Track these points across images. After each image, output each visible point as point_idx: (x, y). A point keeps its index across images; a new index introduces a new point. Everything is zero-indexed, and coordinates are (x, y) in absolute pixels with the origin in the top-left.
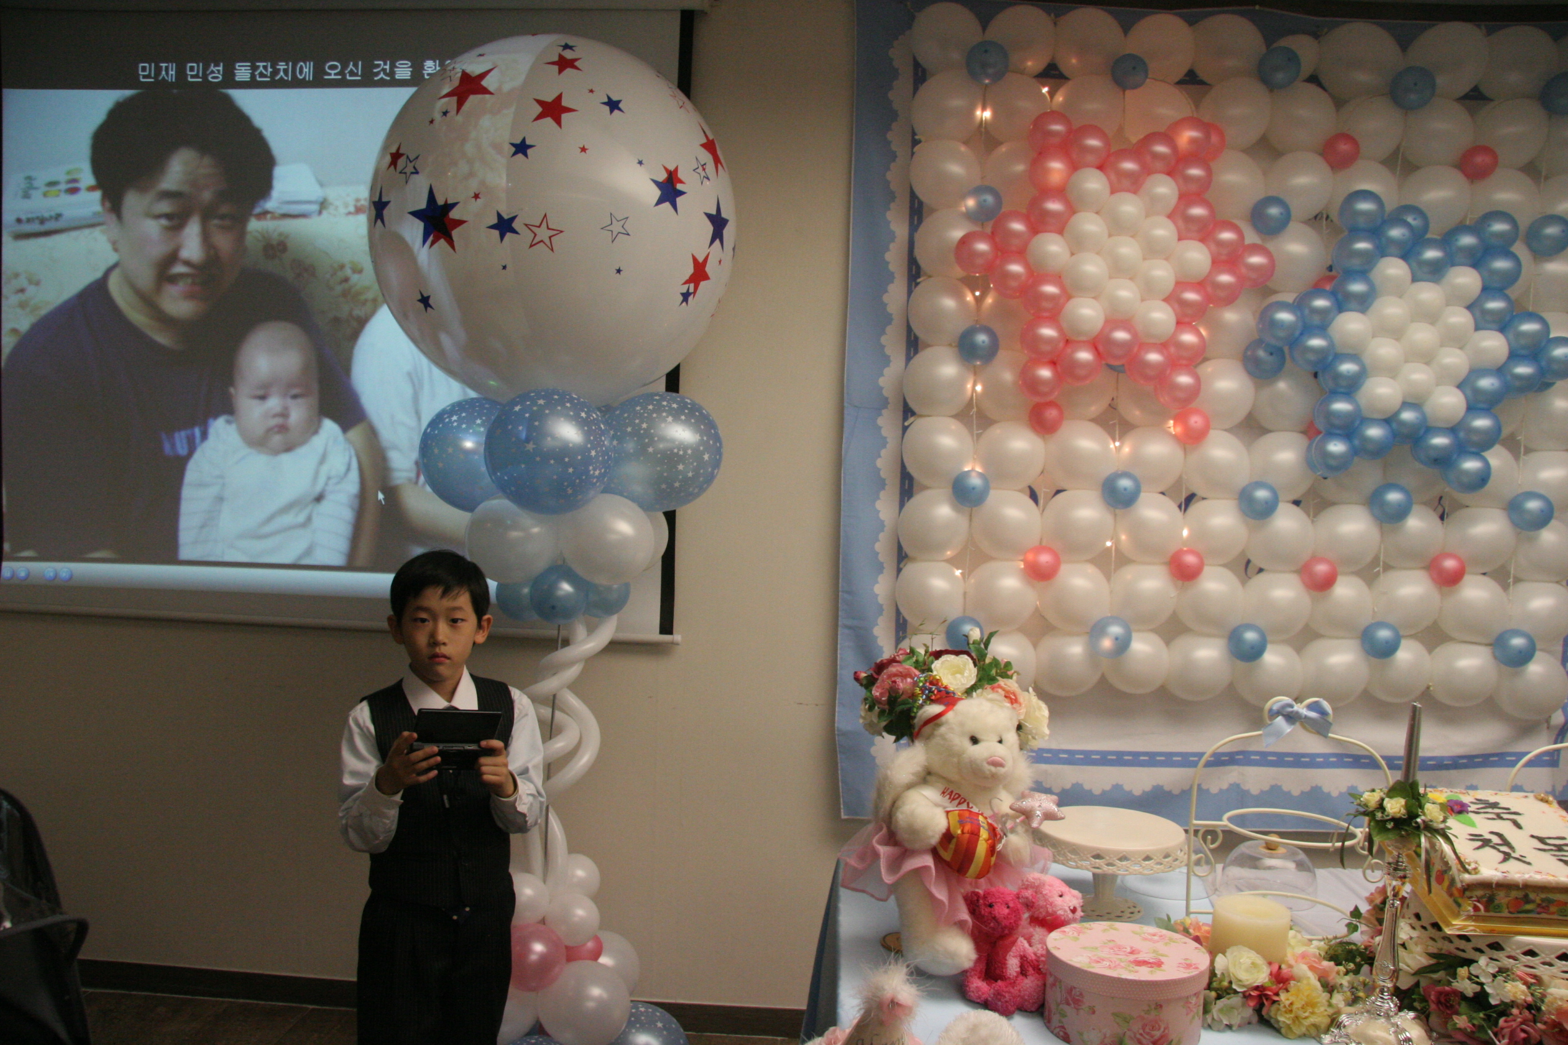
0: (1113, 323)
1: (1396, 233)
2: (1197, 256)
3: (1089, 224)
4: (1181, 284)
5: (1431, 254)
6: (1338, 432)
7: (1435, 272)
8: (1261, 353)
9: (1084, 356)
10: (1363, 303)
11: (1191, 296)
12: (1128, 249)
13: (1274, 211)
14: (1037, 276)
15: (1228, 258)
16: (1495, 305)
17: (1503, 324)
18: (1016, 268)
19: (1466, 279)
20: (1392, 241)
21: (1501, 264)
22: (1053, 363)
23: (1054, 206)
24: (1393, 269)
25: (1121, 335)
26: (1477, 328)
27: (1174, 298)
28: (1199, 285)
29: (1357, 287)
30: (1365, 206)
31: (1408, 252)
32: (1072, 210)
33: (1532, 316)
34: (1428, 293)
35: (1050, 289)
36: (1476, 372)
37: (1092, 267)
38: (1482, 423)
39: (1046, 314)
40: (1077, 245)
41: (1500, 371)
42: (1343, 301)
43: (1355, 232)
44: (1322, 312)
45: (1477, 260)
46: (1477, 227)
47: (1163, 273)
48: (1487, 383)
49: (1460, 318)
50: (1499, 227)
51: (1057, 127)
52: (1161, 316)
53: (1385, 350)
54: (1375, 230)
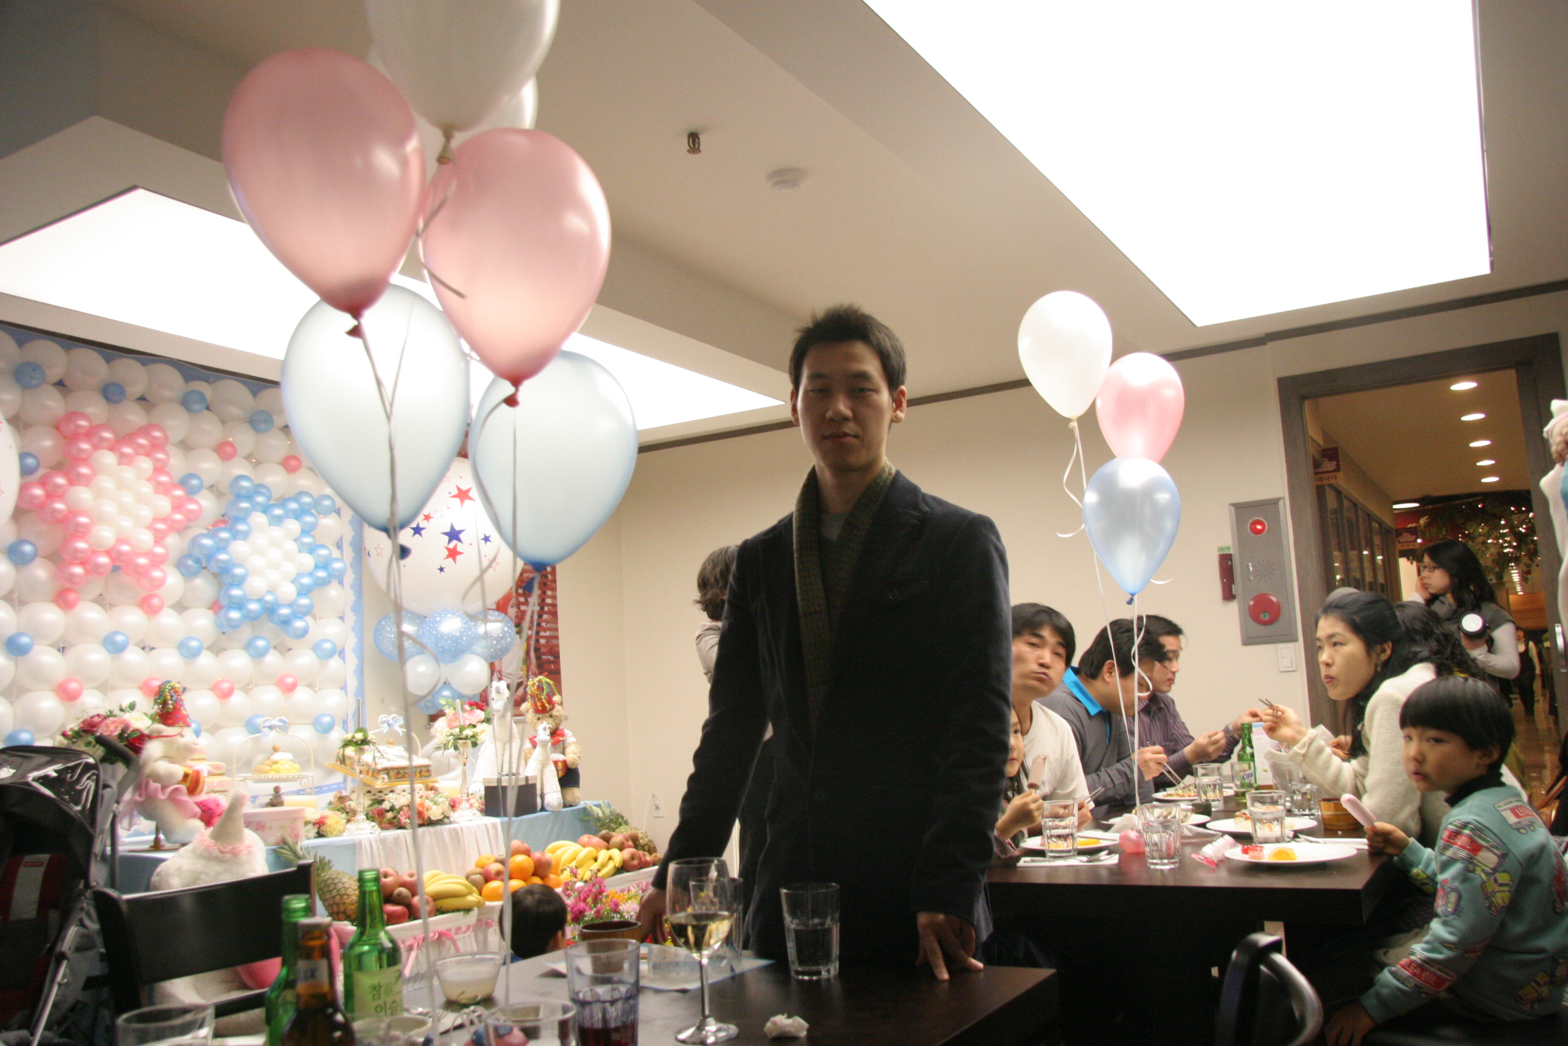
0: (121, 540)
1: (260, 499)
2: (164, 504)
3: (105, 482)
4: (156, 520)
5: (278, 512)
6: (234, 606)
7: (277, 521)
8: (190, 562)
9: (104, 560)
10: (245, 535)
11: (161, 526)
12: (128, 499)
13: (195, 482)
14: (72, 513)
15: (177, 507)
16: (307, 540)
17: (311, 549)
18: (59, 506)
19: (293, 526)
20: (258, 504)
21: (309, 519)
22: (83, 564)
23: (84, 470)
24: (259, 519)
25: (125, 548)
26: (300, 552)
27: (150, 527)
28: (164, 520)
29: (242, 527)
30: (245, 484)
31: (266, 509)
32: (95, 472)
33: (324, 546)
34: (277, 532)
35: (83, 520)
36: (300, 575)
37: (109, 508)
38: (304, 601)
39: (80, 535)
40: (99, 494)
41: (311, 574)
42: (236, 535)
43: (239, 497)
44: (226, 541)
45: (298, 515)
46: (296, 498)
47: (147, 514)
48: (306, 580)
49: (292, 546)
50: (306, 500)
51: (83, 423)
52: (146, 538)
53: (257, 562)
54: (249, 498)
